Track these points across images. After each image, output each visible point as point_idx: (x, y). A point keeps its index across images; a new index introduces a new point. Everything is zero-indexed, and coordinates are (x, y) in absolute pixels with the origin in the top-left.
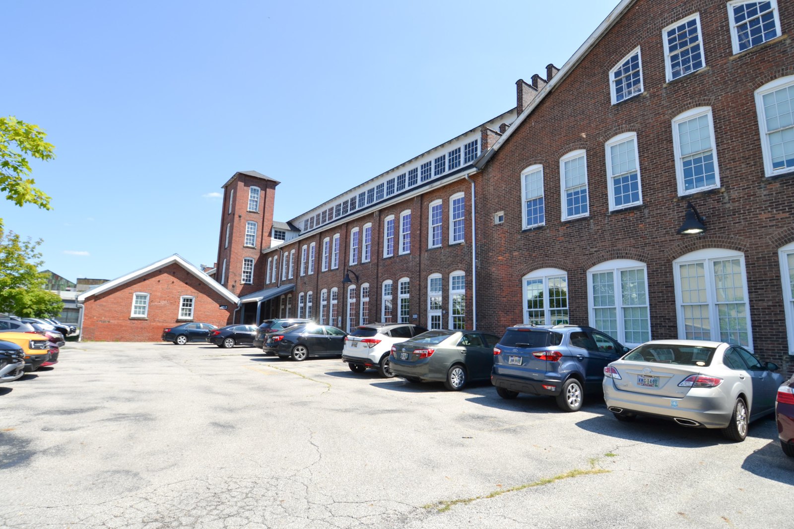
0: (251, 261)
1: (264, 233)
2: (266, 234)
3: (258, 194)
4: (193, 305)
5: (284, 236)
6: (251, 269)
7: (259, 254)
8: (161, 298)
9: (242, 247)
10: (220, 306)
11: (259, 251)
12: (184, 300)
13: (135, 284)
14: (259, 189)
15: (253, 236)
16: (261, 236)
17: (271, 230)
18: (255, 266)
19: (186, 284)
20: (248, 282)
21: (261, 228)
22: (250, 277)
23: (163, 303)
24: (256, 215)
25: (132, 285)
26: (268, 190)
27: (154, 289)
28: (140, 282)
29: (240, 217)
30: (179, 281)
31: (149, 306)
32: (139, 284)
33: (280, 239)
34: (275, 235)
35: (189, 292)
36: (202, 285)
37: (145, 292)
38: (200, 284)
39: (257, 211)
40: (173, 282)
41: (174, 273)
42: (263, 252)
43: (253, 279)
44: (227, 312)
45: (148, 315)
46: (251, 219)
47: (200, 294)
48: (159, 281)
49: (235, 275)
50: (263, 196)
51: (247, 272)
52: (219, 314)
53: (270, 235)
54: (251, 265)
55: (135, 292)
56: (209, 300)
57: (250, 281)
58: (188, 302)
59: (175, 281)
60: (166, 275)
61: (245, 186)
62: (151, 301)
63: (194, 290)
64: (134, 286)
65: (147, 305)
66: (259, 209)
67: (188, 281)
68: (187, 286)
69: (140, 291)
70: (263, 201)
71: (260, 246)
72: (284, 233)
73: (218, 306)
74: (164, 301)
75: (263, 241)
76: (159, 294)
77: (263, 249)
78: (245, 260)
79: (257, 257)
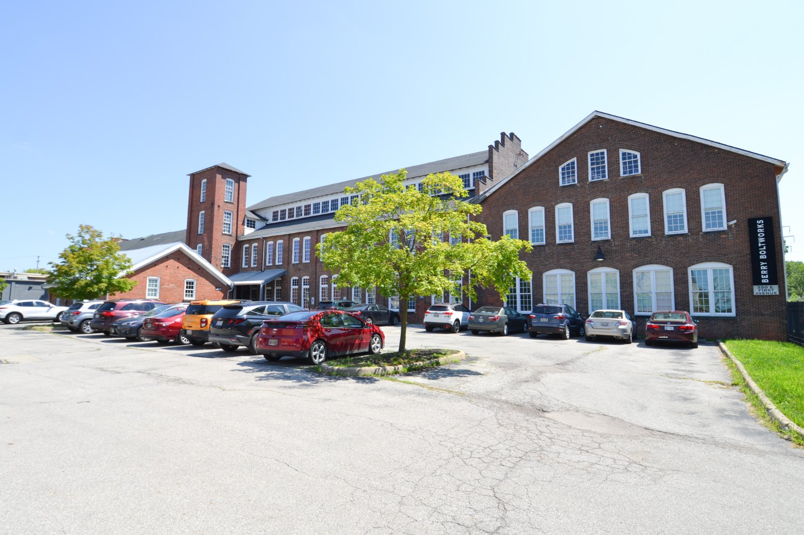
0: (229, 247)
1: (239, 222)
2: (240, 223)
3: (232, 186)
4: (195, 287)
5: (254, 225)
6: (228, 254)
7: (235, 241)
8: (169, 282)
9: (221, 234)
10: (216, 288)
11: (235, 238)
12: (187, 283)
13: (148, 269)
14: (233, 181)
15: (229, 224)
16: (236, 225)
17: (244, 219)
18: (232, 251)
19: (189, 268)
20: (226, 266)
21: (236, 217)
22: (228, 261)
23: (171, 286)
24: (231, 205)
25: (146, 270)
26: (240, 182)
27: (163, 273)
28: (151, 267)
29: (219, 206)
30: (183, 266)
31: (160, 288)
32: (151, 269)
33: (251, 227)
34: (248, 223)
35: (192, 276)
36: (201, 270)
37: (157, 276)
38: (199, 269)
39: (232, 201)
40: (178, 267)
41: (178, 259)
42: (238, 239)
43: (231, 263)
44: (221, 293)
45: (160, 296)
46: (228, 209)
47: (201, 278)
48: (167, 266)
49: (217, 260)
50: (237, 188)
51: (225, 257)
52: (215, 295)
53: (243, 224)
54: (228, 251)
55: (149, 276)
56: (207, 283)
57: (227, 264)
58: (190, 285)
59: (180, 266)
60: (172, 260)
61: (222, 178)
62: (161, 285)
63: (195, 275)
64: (147, 271)
65: (158, 288)
66: (234, 199)
67: (190, 266)
68: (190, 270)
69: (153, 276)
70: (237, 193)
71: (235, 233)
72: (254, 222)
73: (214, 288)
74: (172, 284)
75: (238, 229)
76: (167, 278)
77: (238, 236)
78: (224, 246)
79: (233, 243)
